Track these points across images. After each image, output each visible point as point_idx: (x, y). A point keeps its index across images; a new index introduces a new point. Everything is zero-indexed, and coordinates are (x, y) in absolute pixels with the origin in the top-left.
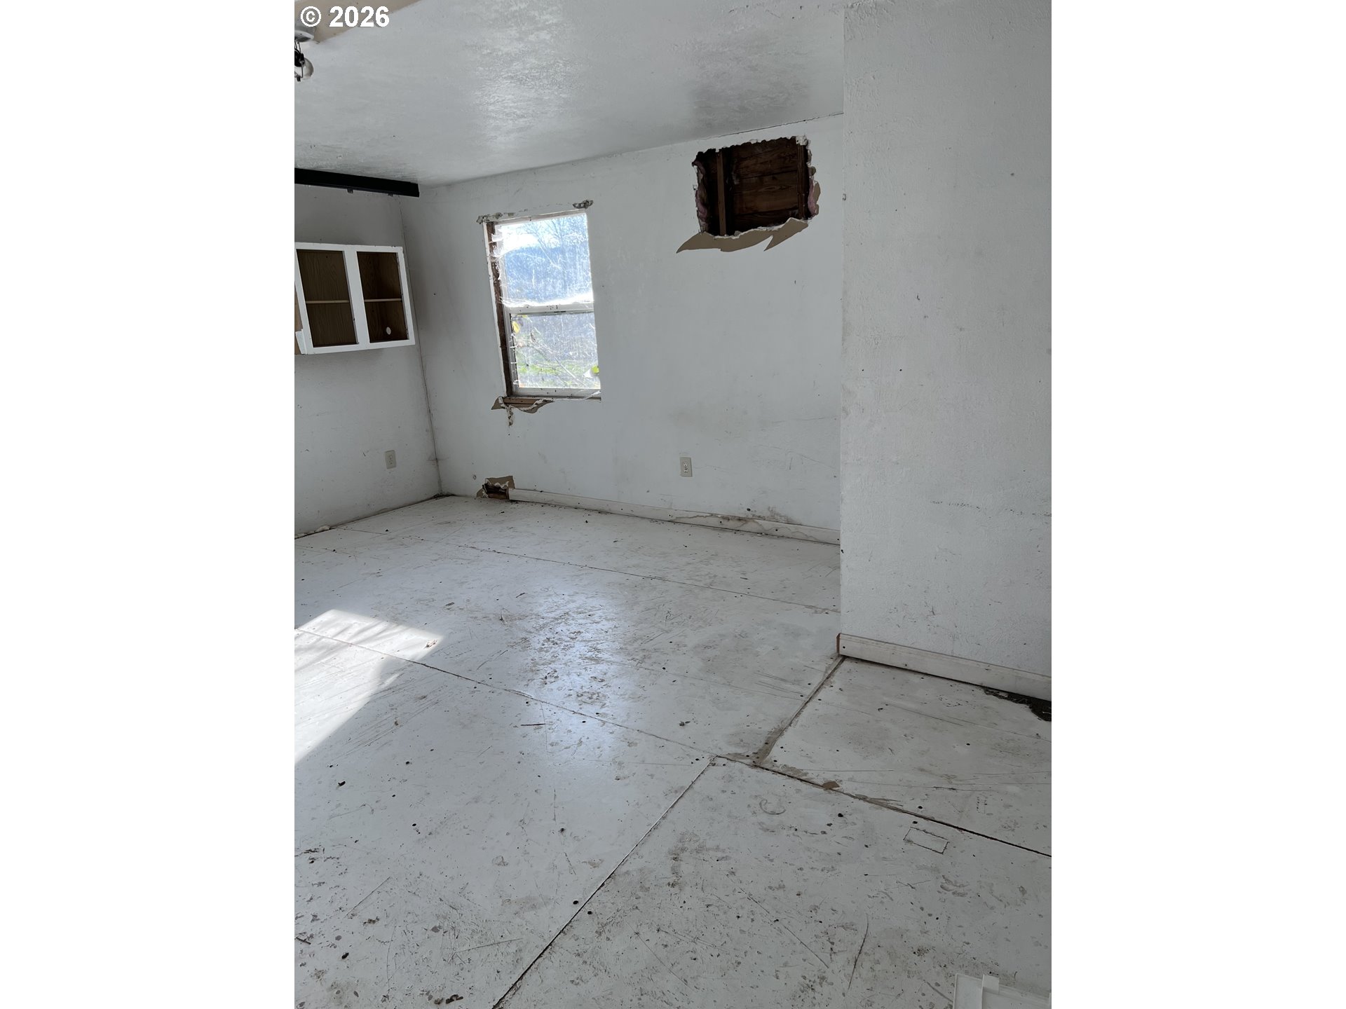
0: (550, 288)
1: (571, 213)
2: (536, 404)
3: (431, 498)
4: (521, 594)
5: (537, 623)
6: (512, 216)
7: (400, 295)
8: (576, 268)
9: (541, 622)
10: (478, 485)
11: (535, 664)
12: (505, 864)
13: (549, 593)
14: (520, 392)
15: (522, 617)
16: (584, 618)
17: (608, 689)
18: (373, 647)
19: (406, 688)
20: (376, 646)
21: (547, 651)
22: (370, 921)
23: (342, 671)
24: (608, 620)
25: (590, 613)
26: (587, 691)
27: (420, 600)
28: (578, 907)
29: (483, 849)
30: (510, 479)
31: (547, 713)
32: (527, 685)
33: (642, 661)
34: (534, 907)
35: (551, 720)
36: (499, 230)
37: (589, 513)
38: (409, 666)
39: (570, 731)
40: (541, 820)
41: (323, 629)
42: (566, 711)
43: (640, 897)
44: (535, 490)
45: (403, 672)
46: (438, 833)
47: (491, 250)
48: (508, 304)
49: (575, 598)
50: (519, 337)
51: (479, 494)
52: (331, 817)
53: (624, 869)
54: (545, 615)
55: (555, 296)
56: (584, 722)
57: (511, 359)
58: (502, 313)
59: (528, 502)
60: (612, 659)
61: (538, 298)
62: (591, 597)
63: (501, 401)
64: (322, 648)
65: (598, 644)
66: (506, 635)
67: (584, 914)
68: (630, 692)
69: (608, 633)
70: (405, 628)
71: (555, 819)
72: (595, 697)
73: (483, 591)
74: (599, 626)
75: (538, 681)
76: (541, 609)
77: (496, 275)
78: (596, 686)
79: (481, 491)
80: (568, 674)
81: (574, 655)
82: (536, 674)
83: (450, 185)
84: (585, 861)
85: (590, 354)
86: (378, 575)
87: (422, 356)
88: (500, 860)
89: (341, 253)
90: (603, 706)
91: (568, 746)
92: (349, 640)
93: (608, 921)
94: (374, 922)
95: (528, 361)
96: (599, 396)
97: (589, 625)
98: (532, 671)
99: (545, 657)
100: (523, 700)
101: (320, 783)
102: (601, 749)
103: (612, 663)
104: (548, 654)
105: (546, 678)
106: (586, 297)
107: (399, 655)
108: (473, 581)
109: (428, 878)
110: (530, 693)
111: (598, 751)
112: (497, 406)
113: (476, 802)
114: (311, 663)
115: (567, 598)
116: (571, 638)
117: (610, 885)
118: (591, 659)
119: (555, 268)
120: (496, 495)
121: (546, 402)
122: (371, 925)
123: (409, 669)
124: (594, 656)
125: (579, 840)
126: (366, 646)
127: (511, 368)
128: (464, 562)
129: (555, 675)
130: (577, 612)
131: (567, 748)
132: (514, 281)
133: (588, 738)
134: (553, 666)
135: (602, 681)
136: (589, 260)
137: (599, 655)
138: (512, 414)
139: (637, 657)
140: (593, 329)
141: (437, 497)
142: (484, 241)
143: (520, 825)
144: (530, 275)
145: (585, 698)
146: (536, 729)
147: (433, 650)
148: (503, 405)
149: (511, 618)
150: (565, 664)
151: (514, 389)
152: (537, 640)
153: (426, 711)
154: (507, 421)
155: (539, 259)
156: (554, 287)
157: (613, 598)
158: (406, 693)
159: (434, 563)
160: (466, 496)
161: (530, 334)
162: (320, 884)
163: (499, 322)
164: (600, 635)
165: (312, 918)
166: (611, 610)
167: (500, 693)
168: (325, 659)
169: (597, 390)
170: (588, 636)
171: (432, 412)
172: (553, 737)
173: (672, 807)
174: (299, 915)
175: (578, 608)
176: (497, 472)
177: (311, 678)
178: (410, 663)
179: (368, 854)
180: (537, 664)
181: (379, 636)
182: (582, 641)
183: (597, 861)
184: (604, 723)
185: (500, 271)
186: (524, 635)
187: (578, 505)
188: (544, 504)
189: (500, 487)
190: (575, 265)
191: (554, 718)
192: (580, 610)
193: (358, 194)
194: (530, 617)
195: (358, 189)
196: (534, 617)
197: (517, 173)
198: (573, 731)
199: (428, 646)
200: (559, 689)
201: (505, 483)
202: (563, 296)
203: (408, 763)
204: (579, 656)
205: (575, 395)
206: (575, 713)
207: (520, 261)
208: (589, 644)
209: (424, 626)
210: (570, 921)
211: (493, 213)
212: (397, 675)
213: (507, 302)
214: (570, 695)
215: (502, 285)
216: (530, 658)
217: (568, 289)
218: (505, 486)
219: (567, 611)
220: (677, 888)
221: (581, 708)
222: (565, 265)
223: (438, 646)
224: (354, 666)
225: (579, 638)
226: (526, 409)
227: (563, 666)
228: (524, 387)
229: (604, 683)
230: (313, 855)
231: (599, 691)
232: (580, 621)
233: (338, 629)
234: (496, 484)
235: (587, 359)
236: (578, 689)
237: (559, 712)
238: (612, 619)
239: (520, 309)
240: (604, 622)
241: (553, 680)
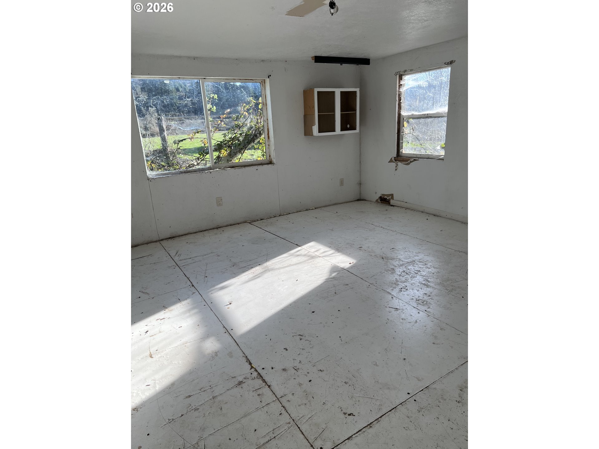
0: (425, 105)
1: (443, 68)
2: (410, 161)
3: (356, 201)
4: (393, 249)
5: (399, 263)
6: (412, 71)
7: (355, 110)
8: (440, 95)
9: (401, 263)
10: (377, 197)
11: (397, 281)
12: (377, 366)
13: (406, 250)
14: (403, 155)
15: (392, 259)
16: (422, 265)
17: (432, 300)
18: (328, 259)
19: (340, 279)
20: (329, 259)
21: (403, 277)
22: (320, 370)
23: (316, 267)
24: (435, 268)
25: (426, 263)
26: (421, 299)
27: (348, 243)
28: (410, 396)
29: (368, 356)
30: (392, 195)
31: (401, 304)
32: (393, 290)
33: (451, 291)
34: (389, 388)
35: (403, 308)
36: (404, 78)
37: (429, 215)
38: (342, 270)
39: (411, 315)
40: (395, 351)
41: (310, 249)
42: (410, 306)
43: (441, 402)
44: (403, 201)
45: (339, 272)
46: (350, 343)
47: (399, 88)
48: (404, 113)
49: (418, 255)
50: (406, 129)
51: (377, 201)
52: (309, 324)
53: (434, 386)
54: (403, 260)
55: (428, 109)
56: (419, 313)
57: (401, 139)
58: (400, 118)
59: (399, 207)
60: (435, 287)
61: (419, 110)
62: (426, 256)
63: (393, 159)
64: (309, 256)
65: (428, 278)
66: (385, 265)
67: (412, 400)
68: (444, 305)
69: (434, 274)
70: (341, 254)
71: (401, 353)
72: (425, 302)
73: (375, 244)
74: (430, 270)
75: (397, 289)
76: (402, 257)
77: (400, 100)
78: (426, 298)
79: (378, 199)
80: (413, 289)
81: (416, 281)
82: (397, 286)
83: (384, 59)
84: (415, 376)
85: (441, 137)
86: (332, 230)
87: (360, 138)
88: (375, 363)
89: (334, 92)
90: (429, 308)
91: (410, 322)
92: (320, 254)
93: (424, 407)
94: (322, 371)
95: (409, 140)
96: (443, 158)
97: (425, 268)
98: (395, 284)
99: (402, 279)
100: (390, 296)
101: (305, 309)
102: (426, 327)
103: (435, 289)
104: (403, 278)
105: (402, 288)
106: (444, 109)
107: (338, 265)
108: (371, 239)
109: (344, 360)
110: (394, 293)
111: (424, 328)
112: (391, 161)
113: (366, 335)
114: (305, 261)
115: (415, 254)
116: (415, 273)
117: (426, 391)
118: (424, 284)
119: (429, 96)
120: (385, 202)
121: (415, 160)
122: (321, 372)
123: (342, 271)
124: (426, 283)
125: (412, 366)
126: (326, 258)
127: (400, 143)
128: (368, 230)
129: (406, 288)
130: (419, 261)
131: (409, 323)
132: (408, 103)
133: (420, 321)
134: (405, 284)
135: (429, 296)
136: (448, 91)
137: (429, 284)
138: (397, 165)
139: (449, 289)
140: (445, 125)
141: (358, 200)
142: (396, 84)
143: (385, 351)
144: (416, 99)
145: (420, 302)
146: (395, 310)
147: (352, 265)
148: (394, 161)
149: (387, 258)
150: (411, 284)
151: (400, 154)
152: (399, 271)
153: (347, 291)
154: (395, 168)
155: (421, 91)
156: (428, 105)
157: (438, 258)
158: (340, 281)
159: (355, 228)
160: (371, 201)
161: (412, 128)
162: (303, 349)
163: (397, 122)
164: (430, 274)
165: (299, 362)
166: (436, 264)
167: (380, 291)
168: (310, 261)
169: (442, 155)
170: (424, 273)
171: (361, 162)
172: (403, 316)
173: (462, 365)
174: (295, 359)
175: (420, 260)
176: (386, 191)
177: (305, 267)
178: (342, 269)
179: (321, 343)
180: (398, 281)
181: (332, 255)
182: (420, 275)
183: (420, 378)
184: (429, 316)
185: (402, 98)
186: (393, 267)
187: (423, 211)
188: (406, 209)
189: (387, 199)
190: (441, 93)
191: (404, 308)
192: (420, 261)
193: (345, 66)
194: (396, 260)
195: (344, 64)
196: (398, 260)
197: (418, 49)
198: (413, 316)
199: (350, 263)
200: (408, 295)
201: (389, 196)
202: (431, 109)
203: (339, 310)
204: (418, 282)
205: (430, 157)
206: (414, 308)
207: (412, 92)
208: (424, 277)
209: (349, 255)
210: (405, 401)
211: (403, 70)
212: (337, 273)
213: (403, 112)
214: (412, 299)
215: (402, 105)
216: (395, 278)
217: (435, 106)
218: (389, 198)
219: (414, 260)
220: (460, 404)
221: (418, 306)
222: (434, 94)
223: (354, 264)
224: (321, 266)
225: (419, 274)
226: (404, 163)
227: (411, 285)
228: (405, 153)
229: (430, 297)
230: (301, 337)
231: (427, 300)
232: (420, 266)
233: (316, 250)
234: (385, 197)
235: (439, 140)
236: (417, 297)
237: (407, 306)
238: (437, 268)
239: (409, 116)
240: (433, 269)
241: (405, 290)
